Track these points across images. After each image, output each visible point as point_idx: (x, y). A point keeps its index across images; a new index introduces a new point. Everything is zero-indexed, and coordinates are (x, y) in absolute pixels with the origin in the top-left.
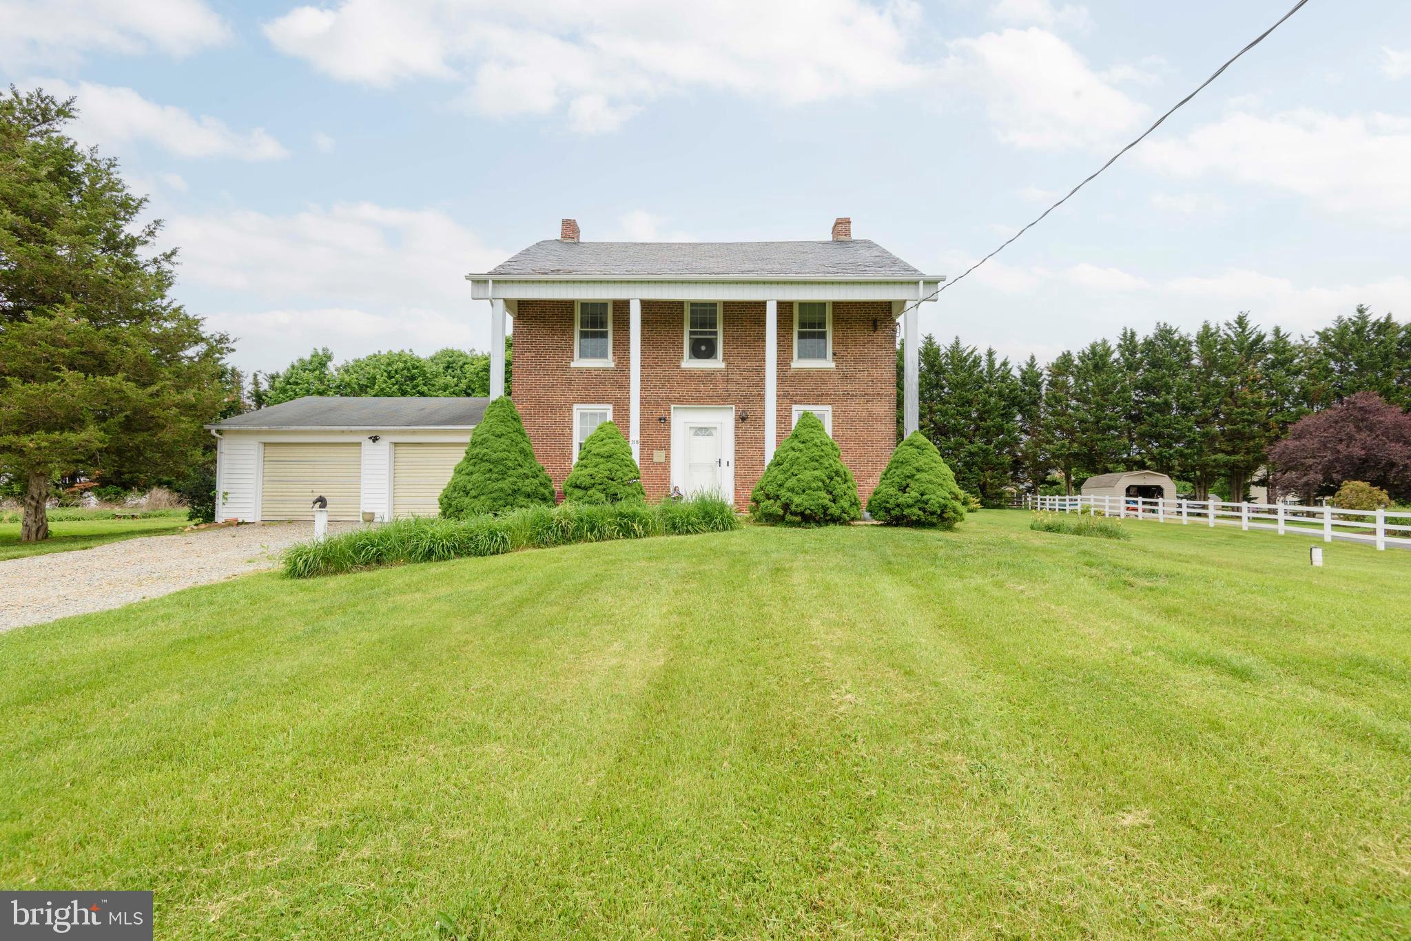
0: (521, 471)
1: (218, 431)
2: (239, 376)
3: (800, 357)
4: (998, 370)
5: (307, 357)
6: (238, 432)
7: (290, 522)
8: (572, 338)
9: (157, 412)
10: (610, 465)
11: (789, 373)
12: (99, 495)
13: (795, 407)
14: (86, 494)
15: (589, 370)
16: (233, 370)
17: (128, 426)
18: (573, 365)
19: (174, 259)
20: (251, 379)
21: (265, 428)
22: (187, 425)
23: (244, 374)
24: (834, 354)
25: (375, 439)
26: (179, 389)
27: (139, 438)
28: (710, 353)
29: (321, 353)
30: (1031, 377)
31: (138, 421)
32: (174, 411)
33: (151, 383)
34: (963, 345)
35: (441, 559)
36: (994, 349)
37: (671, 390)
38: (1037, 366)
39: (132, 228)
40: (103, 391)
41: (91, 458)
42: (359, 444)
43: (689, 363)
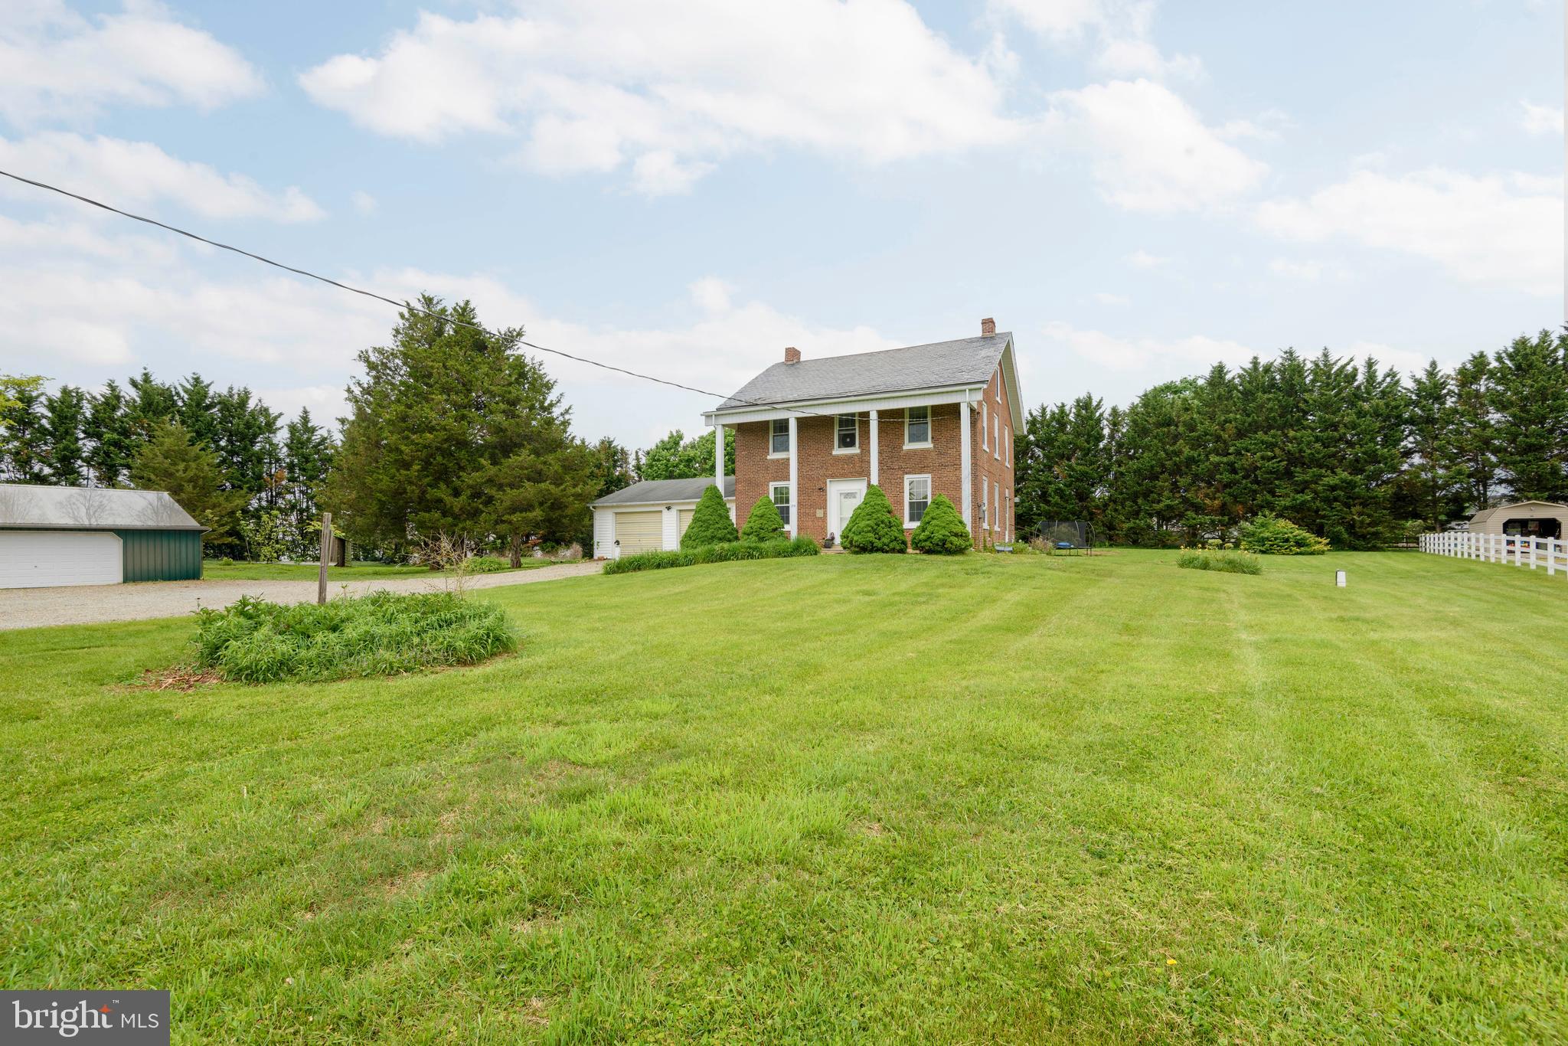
0: (717, 526)
1: (594, 507)
2: (626, 454)
3: (910, 442)
4: (1380, 383)
5: (666, 439)
6: (603, 507)
8: (768, 441)
9: (564, 500)
10: (762, 521)
11: (902, 453)
12: (543, 549)
13: (906, 476)
14: (535, 548)
15: (778, 460)
16: (622, 449)
17: (553, 507)
18: (768, 457)
19: (570, 411)
20: (633, 456)
21: (615, 504)
22: (577, 505)
23: (629, 453)
24: (933, 438)
25: (669, 508)
26: (575, 486)
27: (558, 513)
28: (852, 444)
29: (675, 434)
30: (1431, 389)
31: (557, 505)
32: (571, 498)
33: (562, 484)
34: (1333, 358)
35: (664, 568)
36: (1375, 357)
37: (827, 470)
38: (1440, 374)
39: (552, 397)
40: (541, 491)
41: (537, 525)
42: (661, 511)
43: (838, 451)
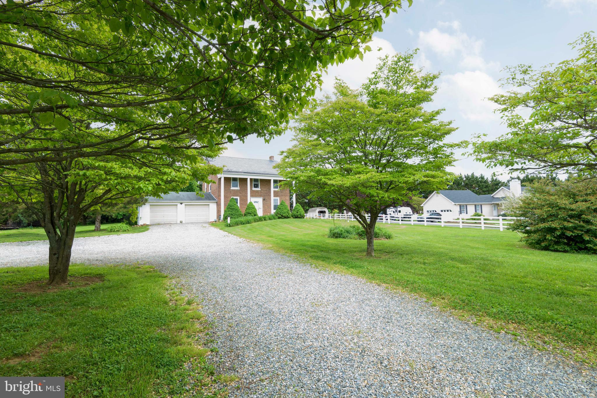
7: (159, 224)
8: (231, 183)
15: (234, 190)
18: (231, 188)
25: (181, 204)
28: (257, 187)
42: (178, 205)
43: (254, 189)
